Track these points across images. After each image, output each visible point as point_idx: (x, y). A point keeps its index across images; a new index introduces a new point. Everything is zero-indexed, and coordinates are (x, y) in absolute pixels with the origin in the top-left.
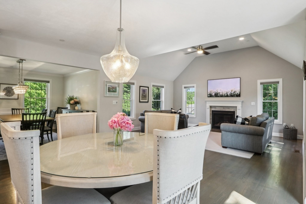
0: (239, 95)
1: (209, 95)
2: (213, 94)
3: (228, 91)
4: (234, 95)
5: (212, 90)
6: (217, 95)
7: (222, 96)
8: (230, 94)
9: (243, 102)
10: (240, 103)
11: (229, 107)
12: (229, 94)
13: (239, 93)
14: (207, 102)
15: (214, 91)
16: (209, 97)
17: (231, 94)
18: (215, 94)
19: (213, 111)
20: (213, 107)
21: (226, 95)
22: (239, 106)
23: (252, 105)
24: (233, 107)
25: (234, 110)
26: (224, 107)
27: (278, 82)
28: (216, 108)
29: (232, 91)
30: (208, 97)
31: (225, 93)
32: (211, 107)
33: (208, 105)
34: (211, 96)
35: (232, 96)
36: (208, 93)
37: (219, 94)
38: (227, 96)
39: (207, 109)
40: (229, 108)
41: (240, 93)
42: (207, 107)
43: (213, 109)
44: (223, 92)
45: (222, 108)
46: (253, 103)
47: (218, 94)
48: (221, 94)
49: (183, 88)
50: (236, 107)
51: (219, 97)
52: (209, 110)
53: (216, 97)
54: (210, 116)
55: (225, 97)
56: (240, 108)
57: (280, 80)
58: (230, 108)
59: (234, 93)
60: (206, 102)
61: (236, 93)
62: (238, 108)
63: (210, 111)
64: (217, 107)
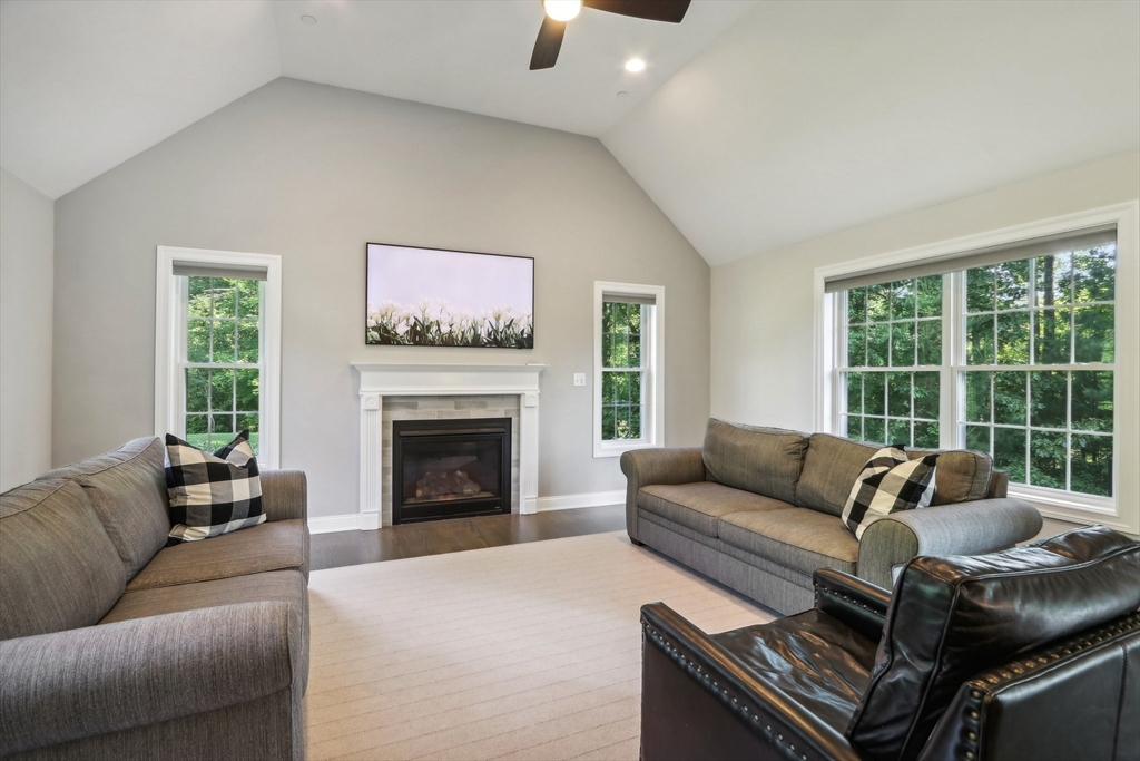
0: (525, 343)
1: (375, 334)
2: (402, 329)
3: (479, 319)
4: (507, 339)
5: (396, 304)
6: (420, 336)
7: (449, 342)
8: (489, 335)
9: (542, 374)
10: (537, 375)
11: (483, 400)
12: (484, 334)
13: (527, 329)
14: (364, 375)
15: (405, 312)
16: (378, 343)
17: (496, 331)
18: (413, 328)
19: (398, 426)
20: (401, 405)
21: (469, 337)
22: (529, 387)
23: (576, 384)
24: (503, 396)
25: (506, 412)
26: (462, 400)
27: (651, 300)
28: (414, 406)
29: (498, 319)
30: (368, 343)
31: (466, 325)
32: (387, 402)
33: (372, 391)
34: (386, 337)
35: (498, 341)
36: (372, 323)
37: (434, 328)
38: (476, 343)
39: (363, 417)
40: (483, 405)
41: (532, 330)
42: (363, 406)
43: (401, 415)
44: (457, 320)
45: (451, 403)
46: (579, 379)
47: (429, 328)
48: (445, 329)
49: (164, 267)
50: (519, 396)
51: (432, 344)
52: (378, 418)
53: (417, 344)
54: (384, 454)
55: (467, 345)
56: (536, 403)
57: (659, 291)
58: (489, 401)
59: (508, 327)
60: (355, 371)
61: (518, 331)
62: (524, 402)
63: (384, 424)
64: (421, 403)
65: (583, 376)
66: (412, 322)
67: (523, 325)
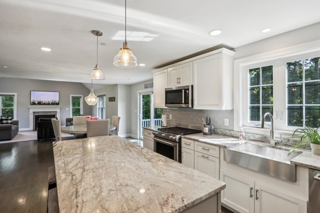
0: (58, 104)
1: (32, 103)
2: (36, 103)
3: (49, 101)
4: (55, 103)
5: (36, 99)
6: (40, 103)
7: (44, 104)
9: (60, 108)
10: (59, 109)
12: (50, 103)
13: (58, 102)
14: (30, 109)
15: (37, 100)
18: (38, 102)
19: (36, 116)
21: (48, 103)
22: (58, 110)
24: (54, 112)
25: (54, 114)
26: (47, 112)
27: (81, 97)
29: (53, 101)
30: (31, 104)
31: (47, 102)
32: (34, 113)
33: (31, 111)
34: (34, 104)
35: (53, 104)
36: (31, 102)
37: (42, 102)
38: (49, 104)
39: (30, 115)
40: (50, 113)
42: (30, 113)
43: (36, 114)
44: (46, 101)
45: (45, 113)
46: (67, 109)
48: (44, 102)
51: (42, 104)
52: (32, 115)
53: (39, 104)
54: (33, 120)
55: (47, 105)
56: (59, 112)
60: (29, 109)
61: (56, 102)
62: (57, 112)
63: (34, 116)
64: (40, 113)
65: (68, 108)
66: (38, 101)
67: (57, 101)
